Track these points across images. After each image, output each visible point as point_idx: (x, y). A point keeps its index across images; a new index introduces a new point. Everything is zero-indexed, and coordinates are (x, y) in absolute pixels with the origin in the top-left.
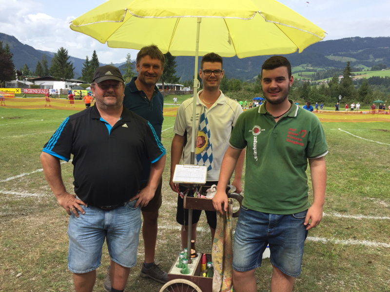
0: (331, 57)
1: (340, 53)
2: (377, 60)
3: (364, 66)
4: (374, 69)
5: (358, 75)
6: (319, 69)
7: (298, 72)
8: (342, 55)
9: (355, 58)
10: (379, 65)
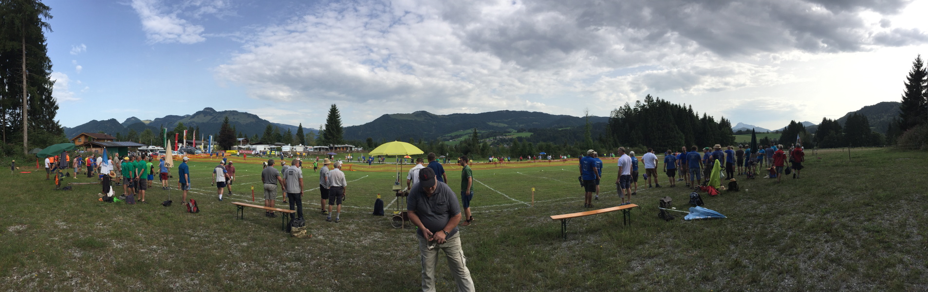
0: (491, 123)
1: (497, 121)
2: (521, 126)
3: (513, 130)
4: (519, 131)
5: (509, 135)
6: (483, 132)
7: (468, 134)
8: (499, 122)
9: (507, 124)
10: (522, 129)
